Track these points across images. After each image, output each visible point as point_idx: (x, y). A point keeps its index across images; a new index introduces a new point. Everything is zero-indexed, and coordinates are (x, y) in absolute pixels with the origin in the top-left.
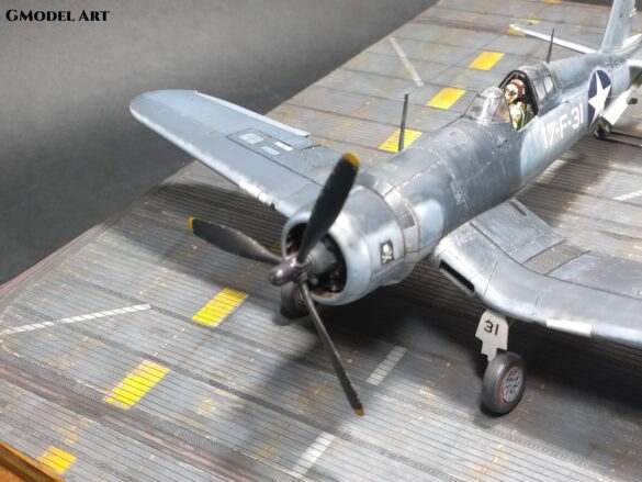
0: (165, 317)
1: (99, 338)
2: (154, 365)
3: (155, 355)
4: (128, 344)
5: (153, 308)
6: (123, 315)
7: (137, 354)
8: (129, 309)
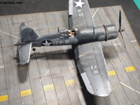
0: (119, 78)
1: (131, 82)
2: (126, 70)
3: (125, 72)
4: (128, 77)
5: (120, 81)
6: (125, 84)
7: (127, 74)
8: (123, 84)
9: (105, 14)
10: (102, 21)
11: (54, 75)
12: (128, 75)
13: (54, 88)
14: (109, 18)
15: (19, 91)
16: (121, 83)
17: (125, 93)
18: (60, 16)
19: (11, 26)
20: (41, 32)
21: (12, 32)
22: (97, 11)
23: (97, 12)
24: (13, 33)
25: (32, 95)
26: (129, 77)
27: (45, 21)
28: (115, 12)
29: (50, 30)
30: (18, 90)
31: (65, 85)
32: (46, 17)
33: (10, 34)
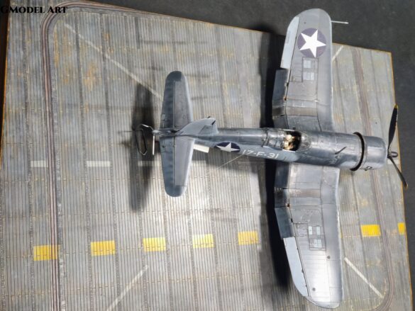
1: (365, 261)
2: (362, 232)
3: (359, 236)
4: (361, 249)
5: (345, 256)
6: (353, 264)
7: (362, 242)
8: (350, 264)
9: (353, 69)
10: (342, 89)
11: (217, 210)
12: (363, 244)
13: (213, 245)
14: (358, 82)
15: (139, 237)
16: (347, 260)
17: (349, 284)
18: (252, 47)
19: (134, 46)
20: (202, 83)
21: (134, 65)
22: (337, 53)
23: (336, 59)
24: (137, 69)
25: (167, 251)
26: (363, 250)
27: (216, 53)
28: (374, 70)
29: (223, 84)
30: (139, 233)
31: (237, 243)
32: (218, 40)
33: (130, 71)
